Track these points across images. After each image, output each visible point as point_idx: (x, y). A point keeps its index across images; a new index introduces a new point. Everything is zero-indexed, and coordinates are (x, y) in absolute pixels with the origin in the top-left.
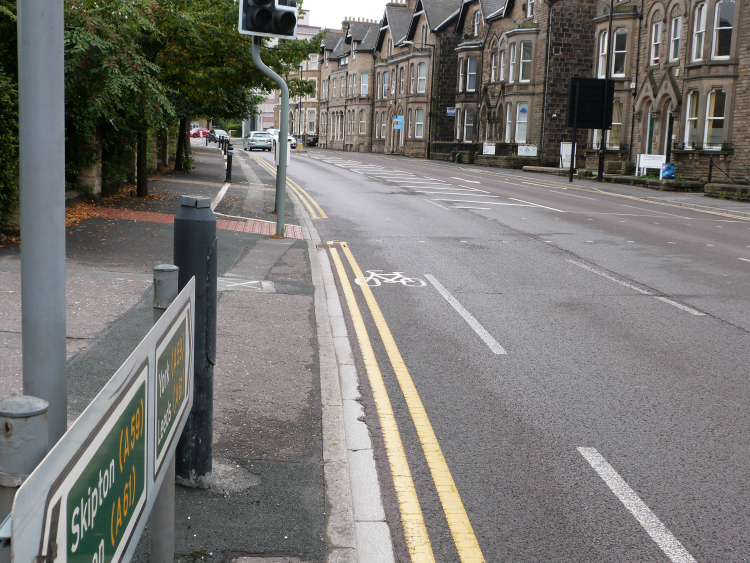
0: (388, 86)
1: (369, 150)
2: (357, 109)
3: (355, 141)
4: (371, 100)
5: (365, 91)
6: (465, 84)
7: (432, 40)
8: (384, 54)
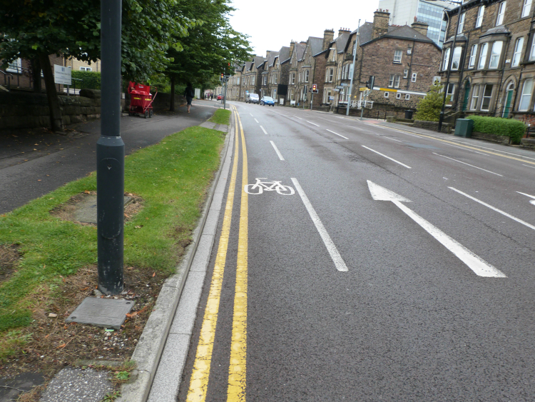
0: (245, 82)
1: (239, 101)
2: (236, 88)
3: (235, 98)
4: (240, 86)
5: (238, 83)
6: (264, 83)
7: (256, 71)
8: (244, 73)
